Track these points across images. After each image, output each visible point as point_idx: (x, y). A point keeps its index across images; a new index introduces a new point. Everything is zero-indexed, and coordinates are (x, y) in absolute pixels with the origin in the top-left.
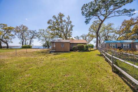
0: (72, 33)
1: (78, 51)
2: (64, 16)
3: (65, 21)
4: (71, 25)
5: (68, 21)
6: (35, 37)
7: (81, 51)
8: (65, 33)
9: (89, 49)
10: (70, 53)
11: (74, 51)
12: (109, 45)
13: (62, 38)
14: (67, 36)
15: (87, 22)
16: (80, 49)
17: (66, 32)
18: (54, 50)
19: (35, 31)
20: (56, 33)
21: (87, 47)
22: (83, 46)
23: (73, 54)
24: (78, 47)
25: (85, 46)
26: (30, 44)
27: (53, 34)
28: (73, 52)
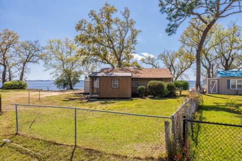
0: (134, 48)
1: (151, 98)
2: (116, 11)
3: (117, 20)
4: (132, 30)
5: (125, 21)
6: (36, 58)
7: (156, 97)
8: (118, 50)
9: (178, 92)
10: (132, 100)
11: (141, 97)
12: (229, 81)
13: (109, 63)
14: (122, 58)
15: (170, 31)
16: (154, 92)
17: (120, 48)
18: (95, 94)
19: (36, 42)
20: (94, 49)
21: (170, 88)
22: (161, 86)
23: (140, 103)
24: (149, 87)
25: (165, 84)
26: (21, 79)
27: (85, 54)
28: (139, 99)
